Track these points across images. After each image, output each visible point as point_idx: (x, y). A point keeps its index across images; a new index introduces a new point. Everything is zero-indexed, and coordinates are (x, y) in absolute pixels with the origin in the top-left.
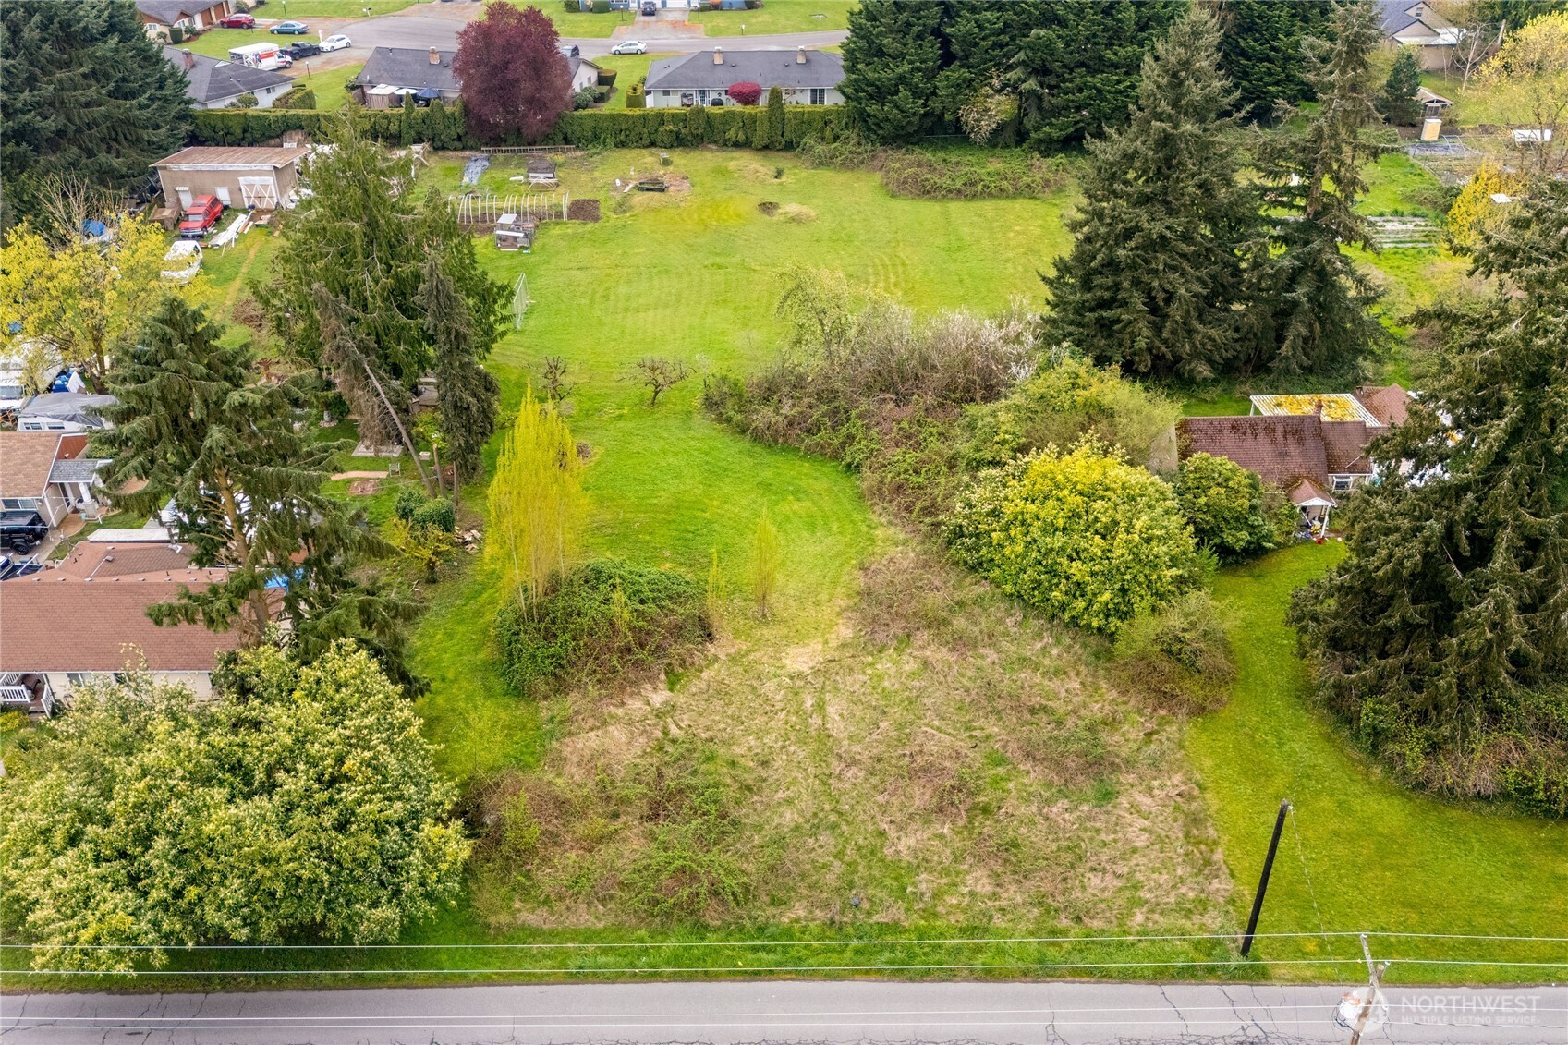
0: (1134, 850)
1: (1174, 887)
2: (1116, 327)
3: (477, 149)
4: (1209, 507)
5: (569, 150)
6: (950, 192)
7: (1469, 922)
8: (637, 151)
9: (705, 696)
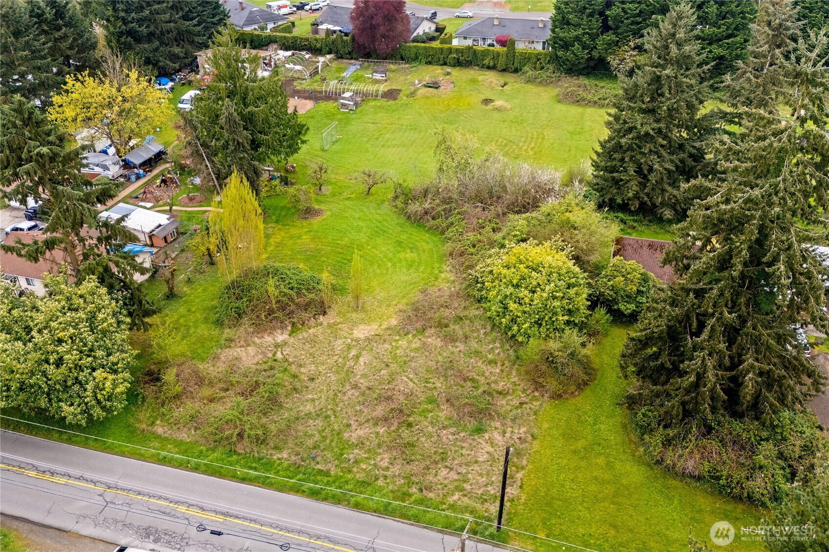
0: (476, 462)
1: (486, 486)
2: (621, 183)
3: (356, 59)
4: (613, 287)
5: (402, 63)
6: (590, 102)
7: (644, 543)
8: (436, 67)
9: (304, 341)
